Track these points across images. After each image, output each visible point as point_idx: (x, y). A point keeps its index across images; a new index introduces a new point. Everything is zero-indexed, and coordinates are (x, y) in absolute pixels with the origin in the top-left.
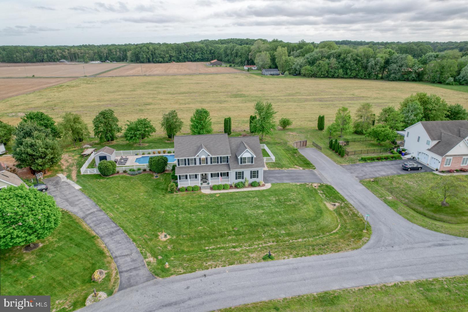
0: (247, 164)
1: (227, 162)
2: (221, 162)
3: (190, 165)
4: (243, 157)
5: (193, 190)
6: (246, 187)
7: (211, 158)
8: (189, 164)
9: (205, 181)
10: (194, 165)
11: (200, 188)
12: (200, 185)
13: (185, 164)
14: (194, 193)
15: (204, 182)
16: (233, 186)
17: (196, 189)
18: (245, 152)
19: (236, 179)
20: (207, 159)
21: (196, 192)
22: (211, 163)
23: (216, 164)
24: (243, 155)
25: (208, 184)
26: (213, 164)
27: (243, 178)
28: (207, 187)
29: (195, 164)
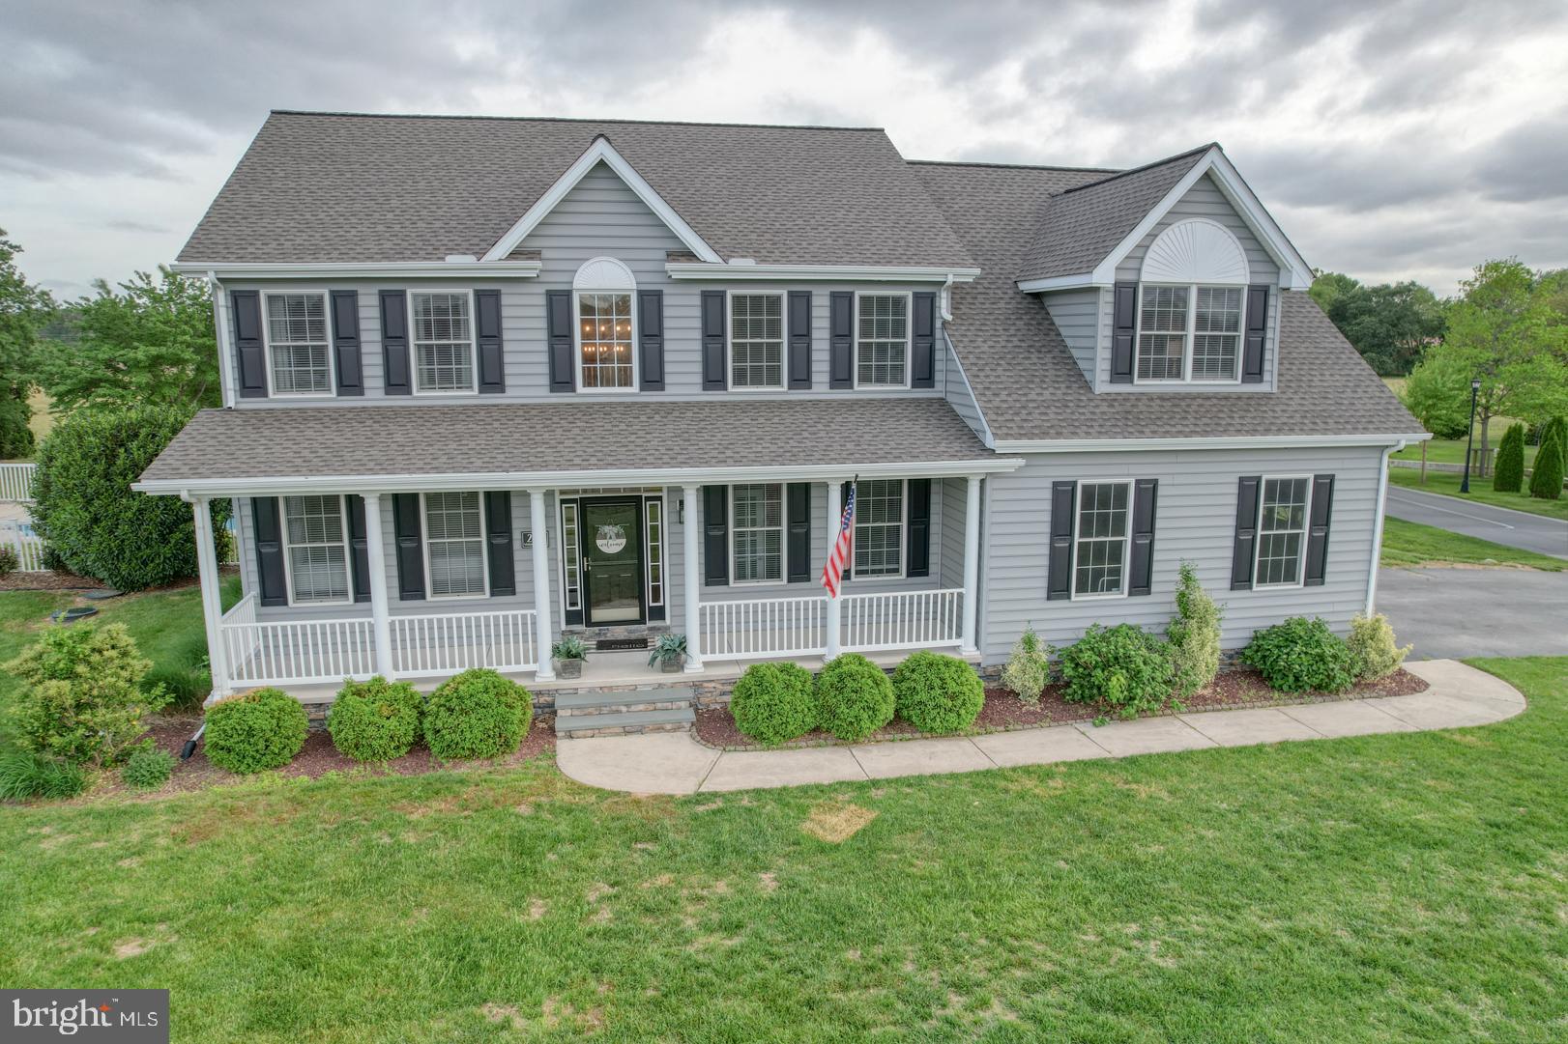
0: (1189, 382)
1: (925, 376)
2: (840, 378)
3: (422, 396)
4: (1153, 273)
5: (419, 745)
6: (1197, 704)
7: (712, 300)
8: (397, 382)
9: (619, 633)
10: (470, 395)
11: (551, 710)
12: (546, 675)
13: (349, 383)
14: (433, 791)
15: (604, 645)
16: (1028, 680)
17: (472, 730)
18: (1174, 214)
19: (1058, 588)
20: (651, 302)
21: (464, 770)
22: (713, 379)
23: (781, 391)
24: (1144, 247)
25: (673, 656)
26: (735, 392)
27: (1142, 583)
28: (654, 700)
29: (493, 381)
